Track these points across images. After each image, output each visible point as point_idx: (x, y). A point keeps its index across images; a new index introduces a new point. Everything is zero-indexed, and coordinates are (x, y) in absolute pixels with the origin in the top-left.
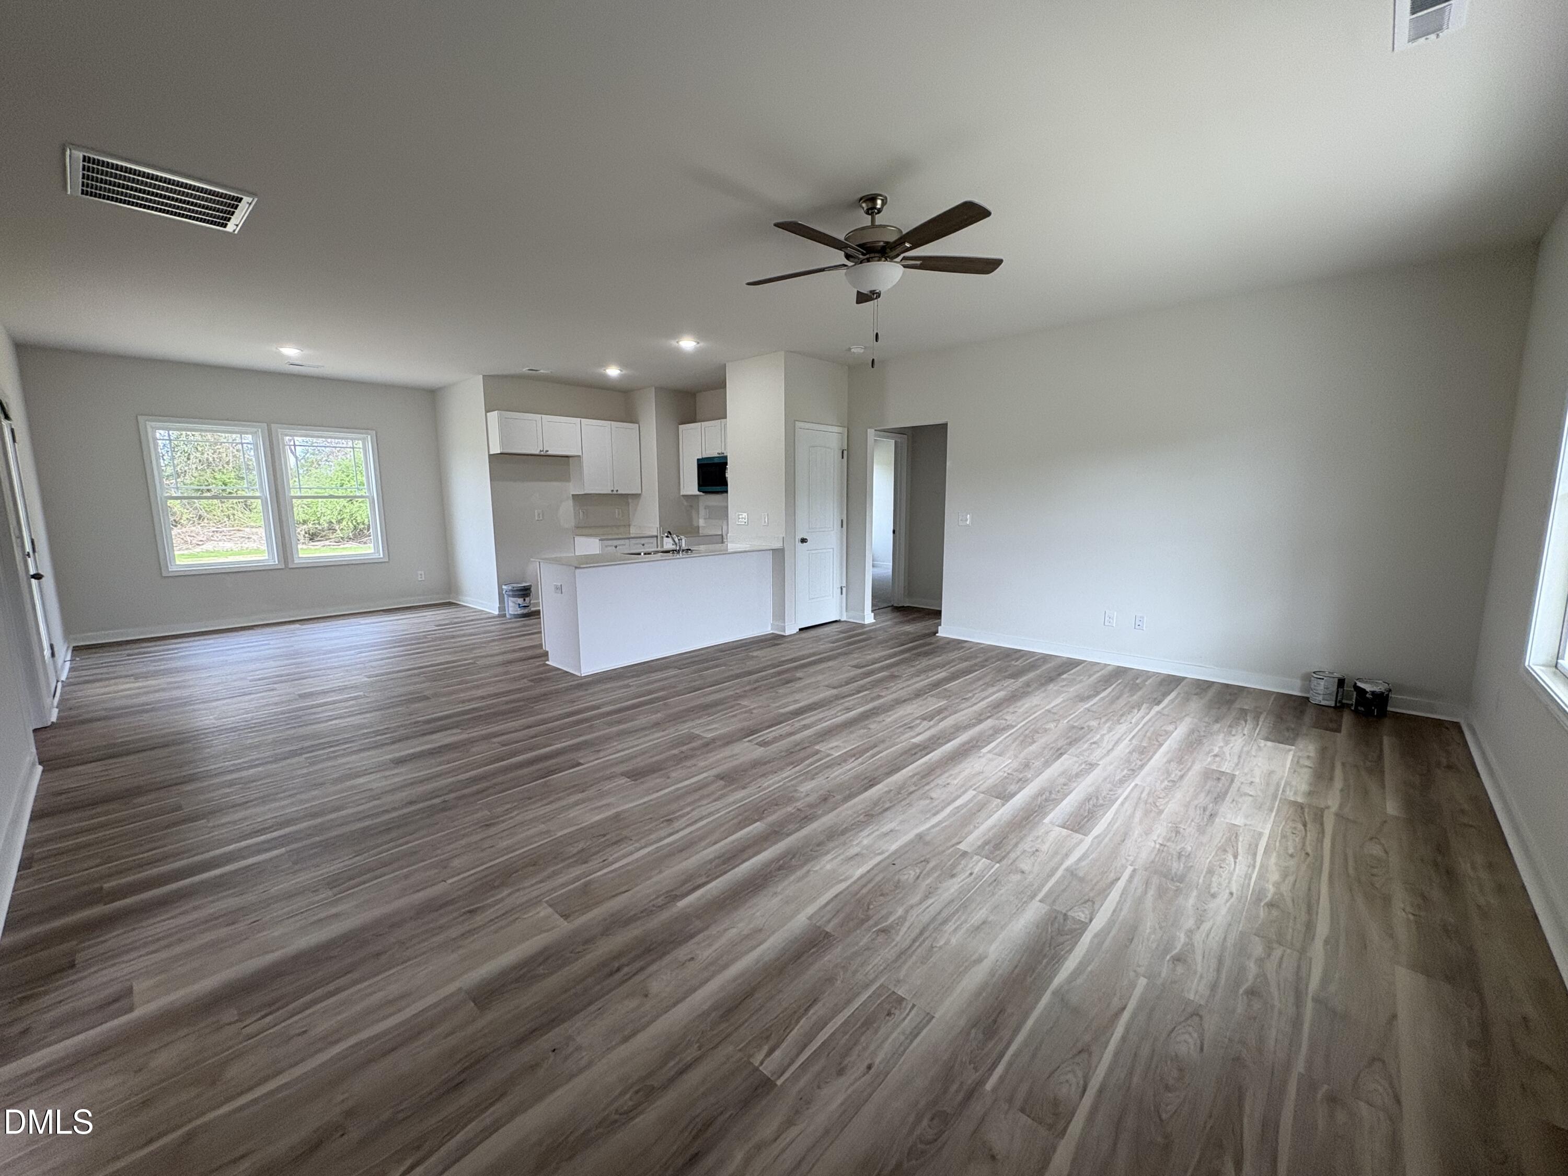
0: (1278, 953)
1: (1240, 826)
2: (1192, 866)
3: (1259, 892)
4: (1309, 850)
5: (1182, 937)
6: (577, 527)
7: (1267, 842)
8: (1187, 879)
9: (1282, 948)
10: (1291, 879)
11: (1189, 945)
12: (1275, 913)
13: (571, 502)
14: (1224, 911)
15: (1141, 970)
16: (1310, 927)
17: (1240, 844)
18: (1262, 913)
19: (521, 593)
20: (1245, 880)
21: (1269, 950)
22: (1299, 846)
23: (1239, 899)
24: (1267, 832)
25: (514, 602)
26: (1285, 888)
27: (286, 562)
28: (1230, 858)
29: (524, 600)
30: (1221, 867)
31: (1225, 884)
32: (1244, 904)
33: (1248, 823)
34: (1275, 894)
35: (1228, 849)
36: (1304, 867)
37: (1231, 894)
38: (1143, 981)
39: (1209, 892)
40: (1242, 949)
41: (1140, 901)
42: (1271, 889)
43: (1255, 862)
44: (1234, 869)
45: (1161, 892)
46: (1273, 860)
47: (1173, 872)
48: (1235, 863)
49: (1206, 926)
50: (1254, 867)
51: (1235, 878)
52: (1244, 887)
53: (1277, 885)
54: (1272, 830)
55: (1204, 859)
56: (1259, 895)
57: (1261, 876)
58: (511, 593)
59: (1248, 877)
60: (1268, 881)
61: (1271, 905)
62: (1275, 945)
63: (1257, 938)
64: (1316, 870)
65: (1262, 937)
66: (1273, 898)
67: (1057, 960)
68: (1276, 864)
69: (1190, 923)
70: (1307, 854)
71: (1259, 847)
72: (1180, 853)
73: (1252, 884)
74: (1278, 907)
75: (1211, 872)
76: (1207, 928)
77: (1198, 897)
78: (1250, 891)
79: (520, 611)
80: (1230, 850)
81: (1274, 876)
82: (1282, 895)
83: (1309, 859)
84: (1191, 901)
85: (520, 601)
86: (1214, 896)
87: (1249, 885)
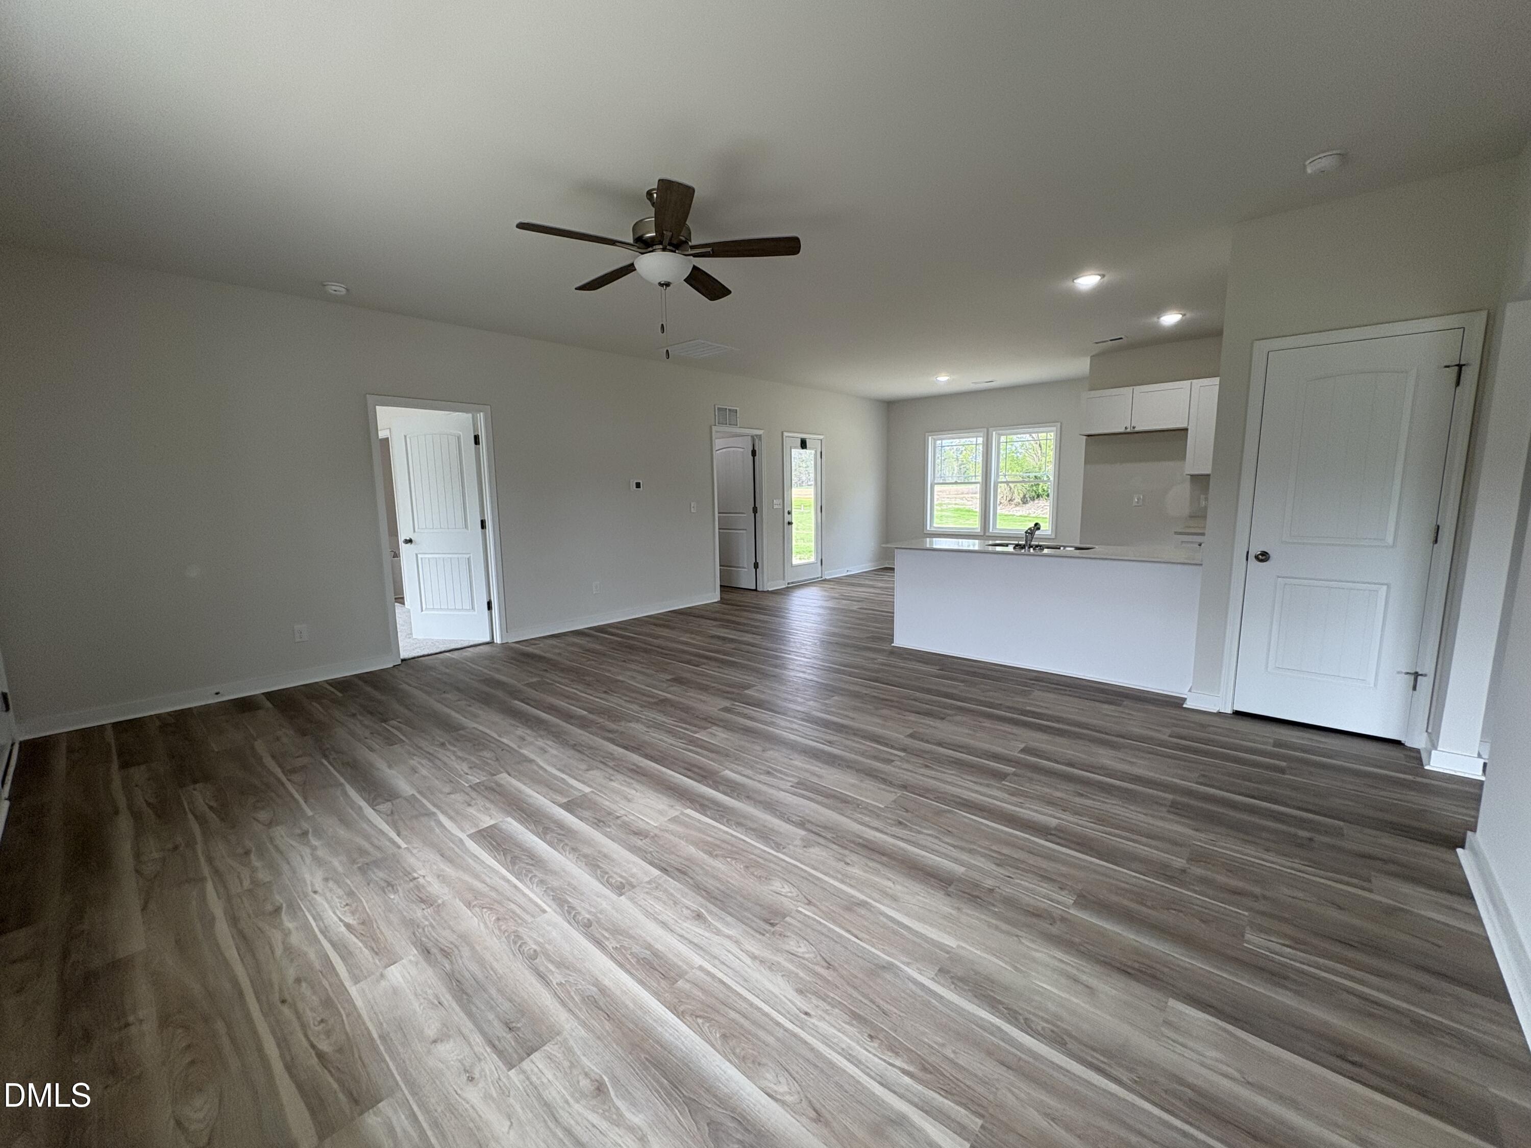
0: (247, 884)
1: (386, 967)
2: (369, 884)
3: (295, 912)
4: (286, 1010)
5: (315, 842)
7: (337, 975)
8: (358, 873)
9: (245, 888)
10: (279, 951)
11: (308, 844)
12: (269, 908)
13: (1187, 485)
14: (307, 877)
15: (316, 816)
16: (234, 921)
17: (360, 944)
18: (279, 899)
20: (317, 912)
21: (255, 882)
22: (300, 1006)
23: (306, 895)
24: (353, 990)
26: (277, 937)
27: (985, 533)
28: (350, 920)
30: (347, 905)
31: (328, 895)
32: (298, 893)
33: (383, 983)
34: (281, 923)
35: (363, 927)
36: (275, 978)
37: (315, 892)
38: (310, 813)
39: (332, 879)
40: (273, 867)
41: (367, 837)
42: (289, 924)
43: (325, 937)
44: (335, 913)
45: (362, 852)
46: (312, 956)
47: (376, 870)
48: (341, 920)
49: (308, 860)
50: (322, 932)
51: (326, 906)
52: (312, 905)
53: (287, 934)
54: (350, 1001)
55: (371, 902)
56: (293, 908)
57: (307, 927)
59: (318, 917)
60: (297, 928)
61: (277, 910)
62: (251, 887)
63: (268, 880)
64: (262, 987)
65: (264, 884)
66: (281, 919)
67: (361, 790)
68: (305, 954)
69: (320, 853)
70: (283, 1002)
71: (339, 959)
72: (393, 887)
73: (307, 914)
74: (270, 914)
75: (351, 894)
76: (306, 859)
77: (335, 870)
78: (302, 906)
80: (360, 928)
81: (295, 939)
82: (275, 927)
83: (276, 998)
84: (336, 863)
86: (326, 880)
87: (309, 911)
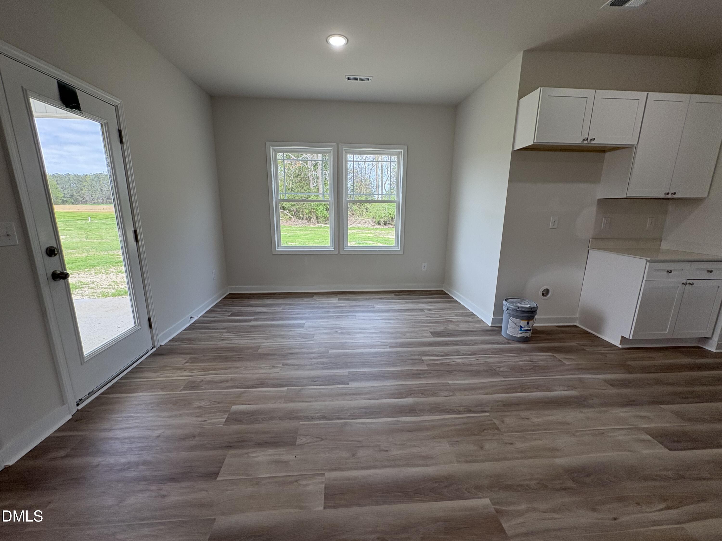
6: (595, 238)
13: (594, 208)
19: (526, 315)
25: (516, 324)
27: (339, 251)
29: (528, 323)
58: (512, 312)
79: (520, 335)
85: (523, 323)
